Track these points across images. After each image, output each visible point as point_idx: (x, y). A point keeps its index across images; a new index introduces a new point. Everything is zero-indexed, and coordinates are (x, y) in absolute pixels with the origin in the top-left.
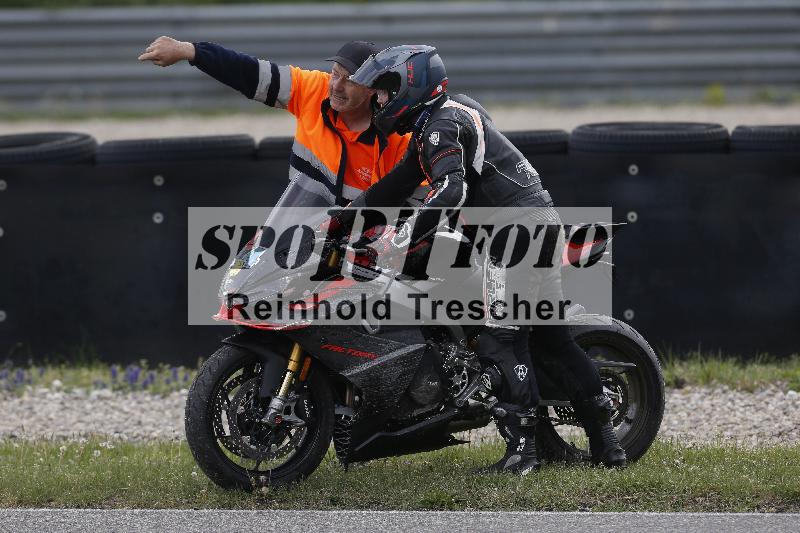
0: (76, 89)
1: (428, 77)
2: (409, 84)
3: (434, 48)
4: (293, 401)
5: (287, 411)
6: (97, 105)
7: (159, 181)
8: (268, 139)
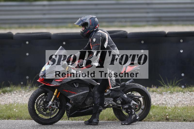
0: (123, 20)
1: (95, 23)
2: (90, 25)
3: (96, 17)
4: (55, 102)
5: (53, 105)
6: (128, 24)
7: (143, 42)
8: (169, 32)
